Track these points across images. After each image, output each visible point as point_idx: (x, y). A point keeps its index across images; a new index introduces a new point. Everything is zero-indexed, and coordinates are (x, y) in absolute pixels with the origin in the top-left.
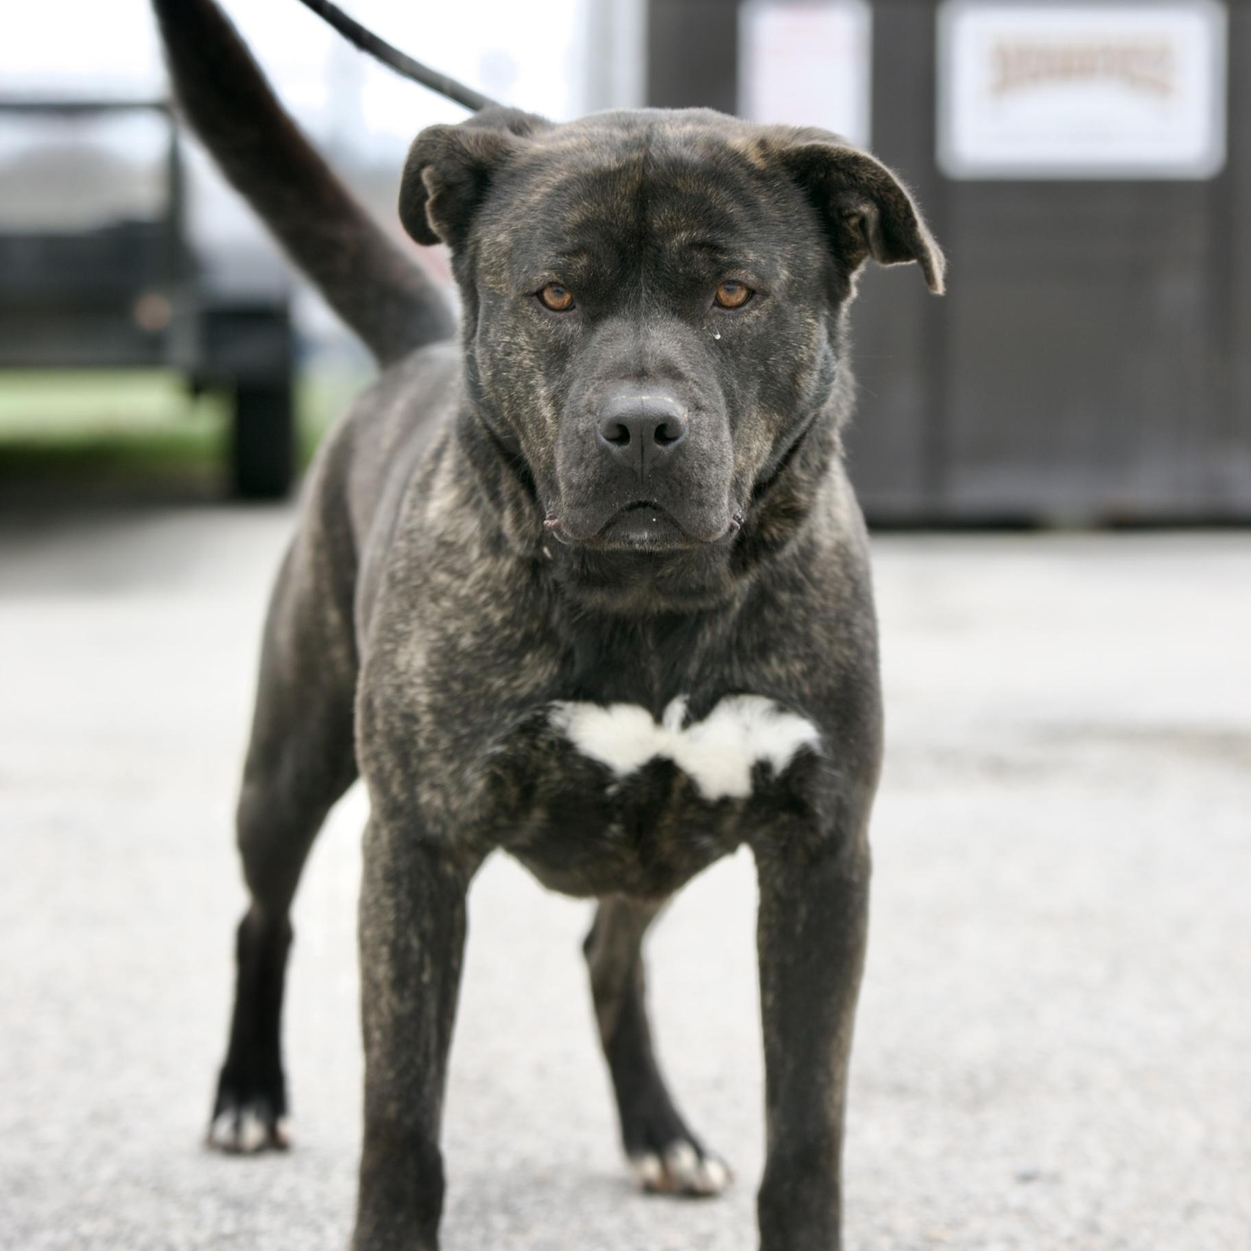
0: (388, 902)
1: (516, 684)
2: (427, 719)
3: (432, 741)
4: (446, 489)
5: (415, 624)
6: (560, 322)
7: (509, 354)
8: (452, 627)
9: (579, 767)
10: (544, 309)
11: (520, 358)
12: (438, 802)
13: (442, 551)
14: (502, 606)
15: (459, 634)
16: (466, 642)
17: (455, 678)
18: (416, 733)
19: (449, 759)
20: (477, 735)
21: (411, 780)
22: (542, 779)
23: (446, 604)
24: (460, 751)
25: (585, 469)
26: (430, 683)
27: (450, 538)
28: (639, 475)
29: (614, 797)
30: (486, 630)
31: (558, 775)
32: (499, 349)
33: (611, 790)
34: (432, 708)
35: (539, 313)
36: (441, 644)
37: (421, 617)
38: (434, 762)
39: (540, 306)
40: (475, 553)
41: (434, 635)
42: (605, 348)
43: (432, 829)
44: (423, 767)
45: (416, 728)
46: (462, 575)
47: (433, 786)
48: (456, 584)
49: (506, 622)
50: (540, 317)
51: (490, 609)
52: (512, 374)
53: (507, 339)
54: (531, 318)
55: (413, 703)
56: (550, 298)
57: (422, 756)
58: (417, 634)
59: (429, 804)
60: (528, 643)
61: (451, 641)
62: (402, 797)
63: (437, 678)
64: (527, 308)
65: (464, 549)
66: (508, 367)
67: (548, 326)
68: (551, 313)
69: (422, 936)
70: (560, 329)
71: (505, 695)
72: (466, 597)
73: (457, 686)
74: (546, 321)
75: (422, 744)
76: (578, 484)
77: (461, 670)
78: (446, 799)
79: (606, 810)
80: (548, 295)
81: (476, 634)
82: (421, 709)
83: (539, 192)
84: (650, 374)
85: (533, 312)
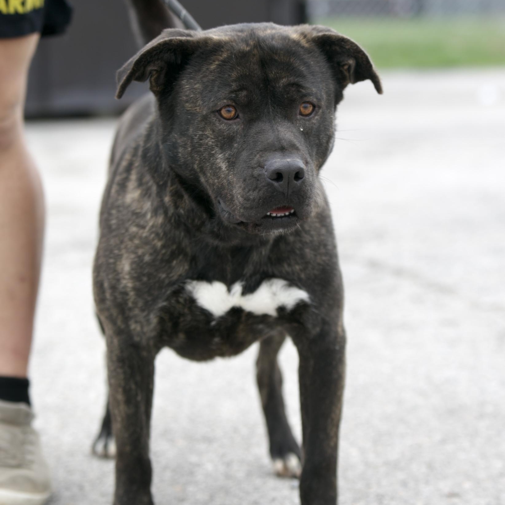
0: (120, 371)
1: (171, 275)
2: (132, 294)
3: (135, 303)
4: (134, 189)
5: (123, 251)
6: (230, 125)
7: (201, 140)
8: (140, 252)
9: (198, 313)
10: (222, 119)
11: (207, 141)
12: (138, 328)
13: (134, 217)
14: (160, 239)
15: (144, 255)
16: (147, 258)
17: (144, 275)
18: (128, 300)
19: (143, 310)
20: (155, 300)
21: (126, 320)
22: (182, 319)
23: (137, 242)
24: (147, 307)
25: (258, 192)
26: (132, 278)
27: (138, 211)
28: (286, 194)
29: (214, 326)
30: (155, 252)
31: (189, 318)
32: (196, 138)
33: (213, 323)
34: (134, 289)
35: (219, 121)
36: (136, 259)
37: (126, 247)
38: (136, 311)
39: (219, 117)
40: (149, 216)
41: (133, 256)
42: (260, 137)
43: (137, 339)
44: (131, 314)
45: (128, 297)
46: (143, 227)
47: (136, 322)
48: (141, 231)
49: (163, 246)
50: (220, 123)
51: (156, 241)
52: (203, 149)
53: (200, 133)
54: (215, 123)
55: (125, 287)
56: (224, 114)
57: (130, 309)
58: (125, 255)
59: (135, 329)
60: (173, 255)
61: (140, 258)
62: (123, 326)
63: (135, 275)
64: (213, 118)
65: (144, 215)
66: (201, 145)
67: (224, 127)
68: (226, 121)
69: (136, 383)
70: (230, 128)
71: (167, 281)
72: (146, 237)
73: (145, 279)
74: (223, 125)
75: (130, 304)
76: (253, 199)
77: (146, 271)
78: (142, 327)
79: (212, 332)
80: (223, 112)
81: (151, 254)
82: (128, 290)
83: (215, 64)
84: (286, 148)
85: (216, 120)
